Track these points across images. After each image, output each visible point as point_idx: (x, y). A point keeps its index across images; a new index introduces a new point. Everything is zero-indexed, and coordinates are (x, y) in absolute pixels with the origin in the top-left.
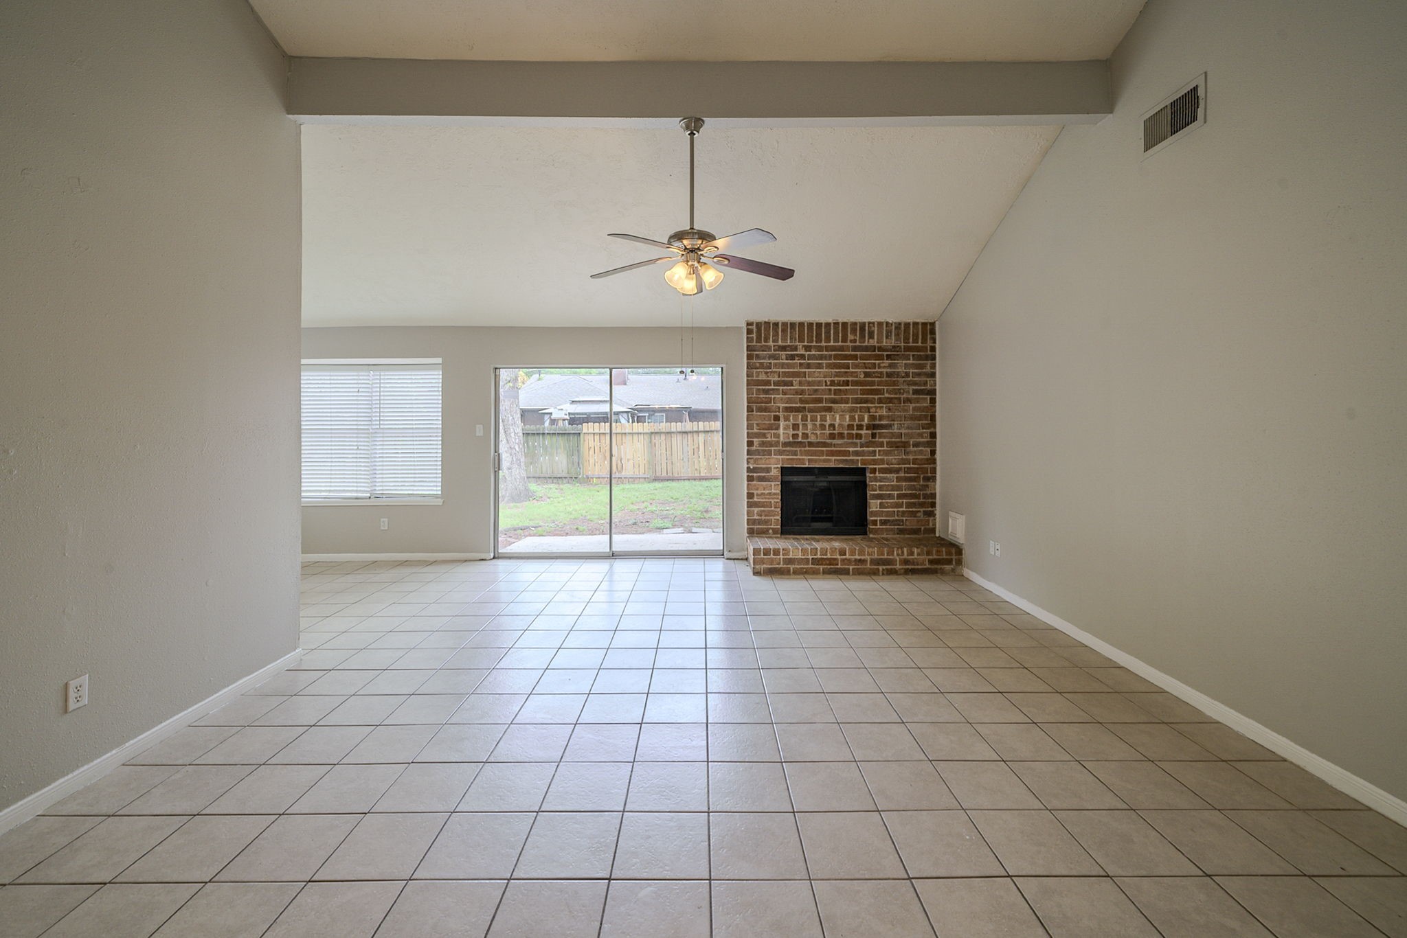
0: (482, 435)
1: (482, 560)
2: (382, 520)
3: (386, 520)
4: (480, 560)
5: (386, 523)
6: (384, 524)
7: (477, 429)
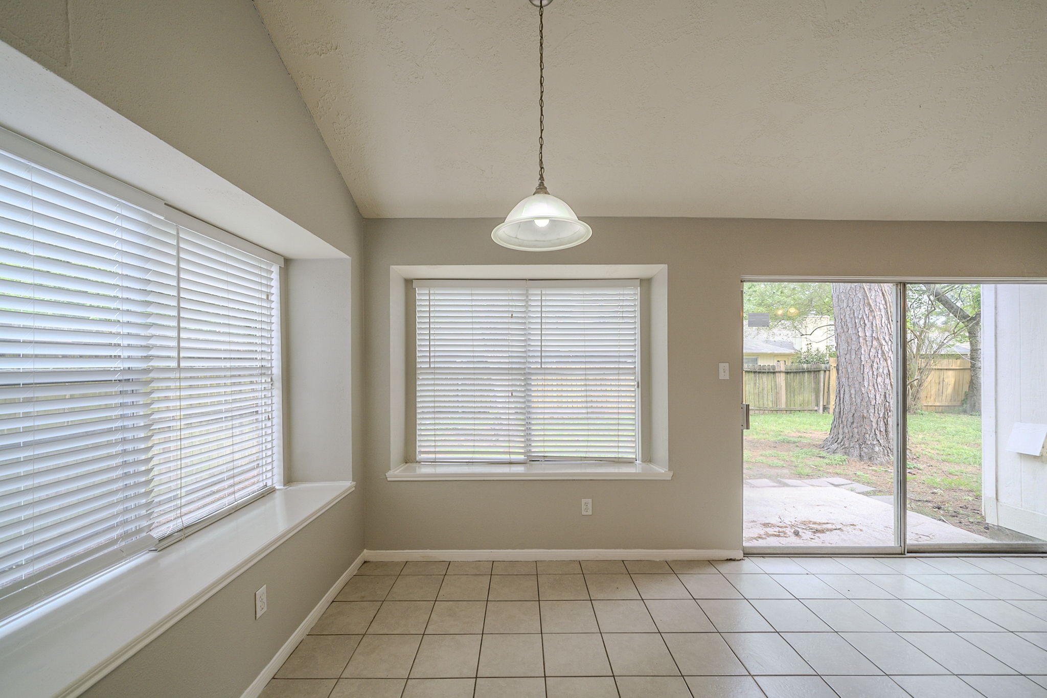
0: (728, 378)
1: (731, 560)
2: (584, 501)
3: (590, 501)
4: (727, 560)
5: (590, 506)
6: (587, 506)
7: (721, 370)
